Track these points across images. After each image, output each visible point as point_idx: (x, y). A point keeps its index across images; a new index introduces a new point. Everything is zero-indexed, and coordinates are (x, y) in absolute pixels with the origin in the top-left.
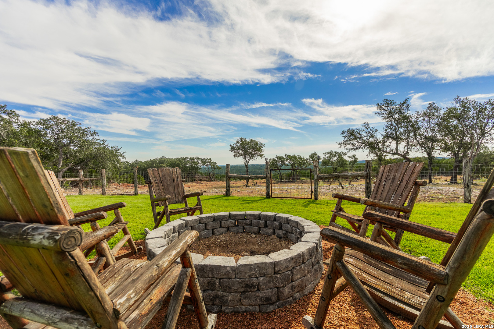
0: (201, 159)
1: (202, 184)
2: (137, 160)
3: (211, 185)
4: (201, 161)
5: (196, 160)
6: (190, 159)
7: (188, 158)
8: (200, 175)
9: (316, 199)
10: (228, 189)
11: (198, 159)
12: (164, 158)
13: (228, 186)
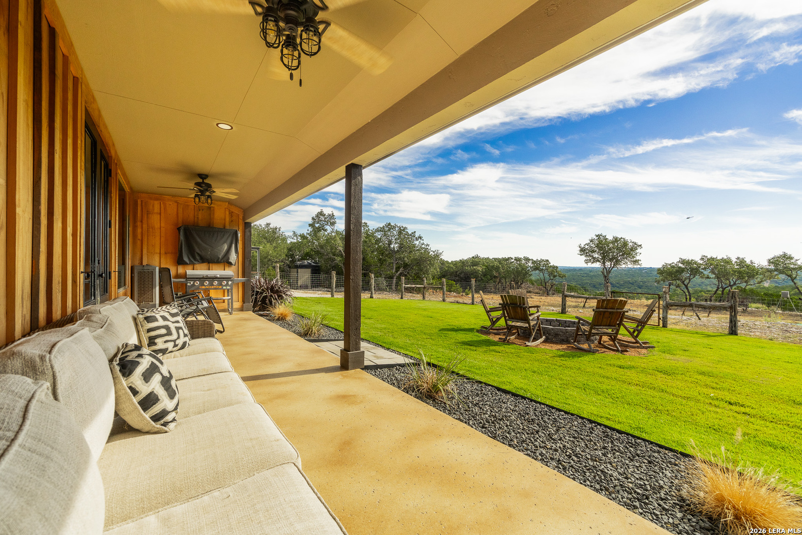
0: (532, 260)
1: (533, 299)
3: (547, 301)
4: (532, 263)
5: (523, 262)
6: (516, 259)
7: (512, 259)
8: (529, 284)
9: (665, 326)
10: (564, 307)
11: (527, 259)
12: (477, 257)
13: (564, 303)
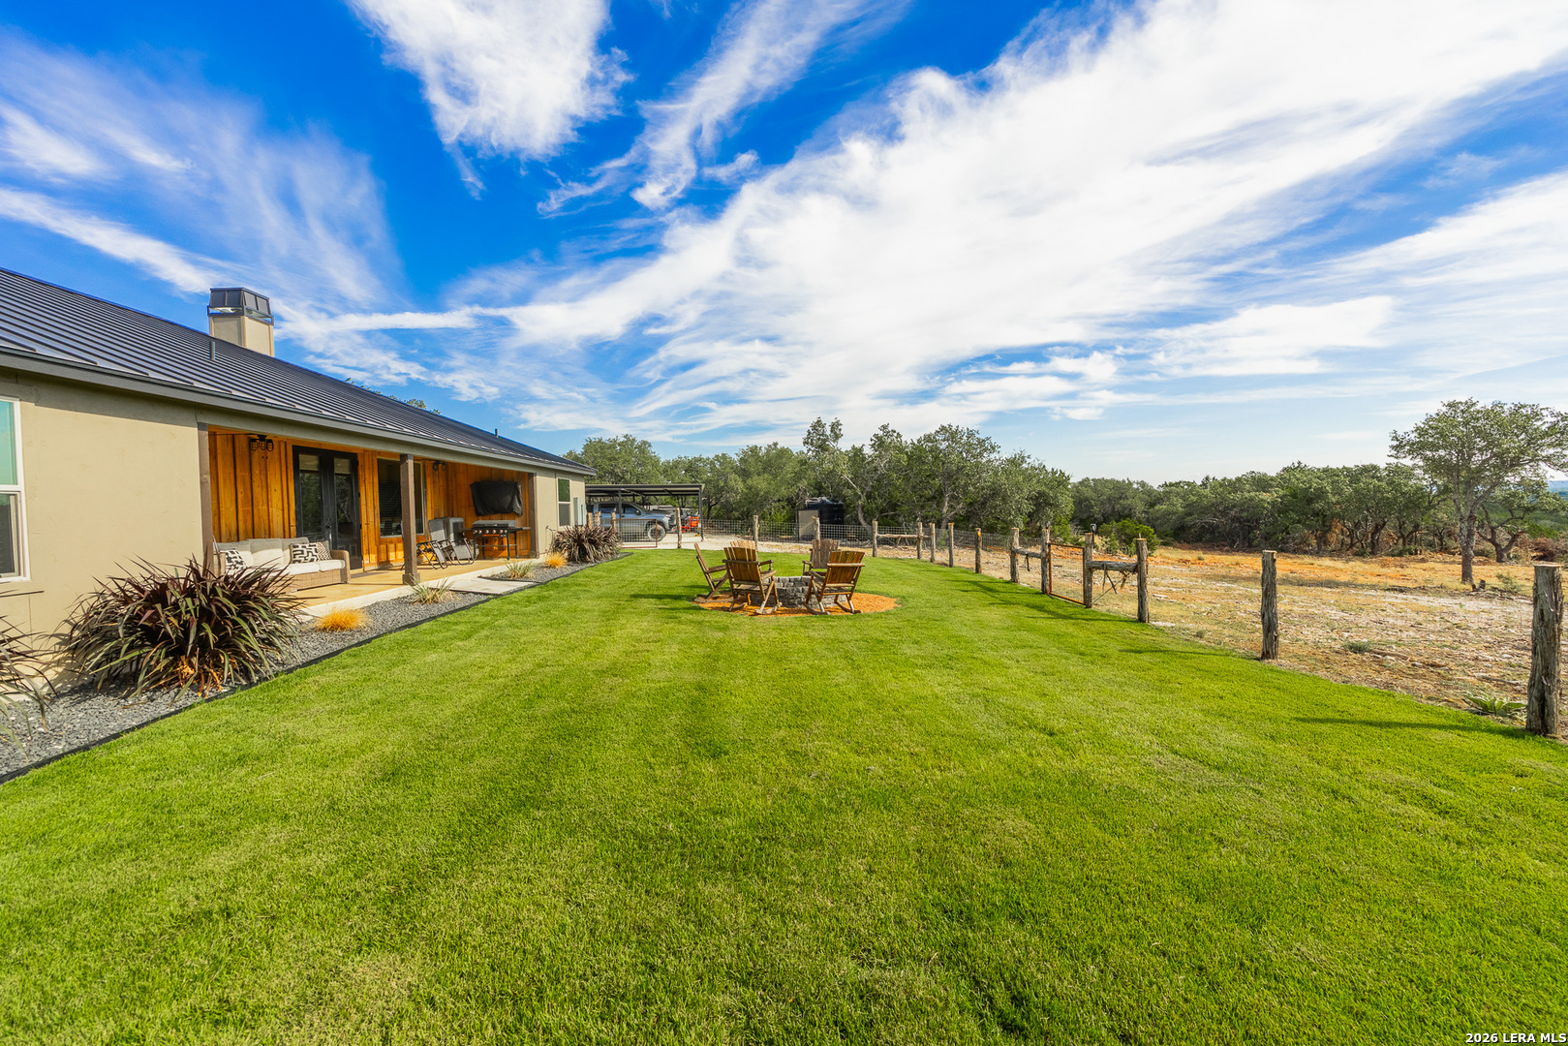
2: (1211, 477)
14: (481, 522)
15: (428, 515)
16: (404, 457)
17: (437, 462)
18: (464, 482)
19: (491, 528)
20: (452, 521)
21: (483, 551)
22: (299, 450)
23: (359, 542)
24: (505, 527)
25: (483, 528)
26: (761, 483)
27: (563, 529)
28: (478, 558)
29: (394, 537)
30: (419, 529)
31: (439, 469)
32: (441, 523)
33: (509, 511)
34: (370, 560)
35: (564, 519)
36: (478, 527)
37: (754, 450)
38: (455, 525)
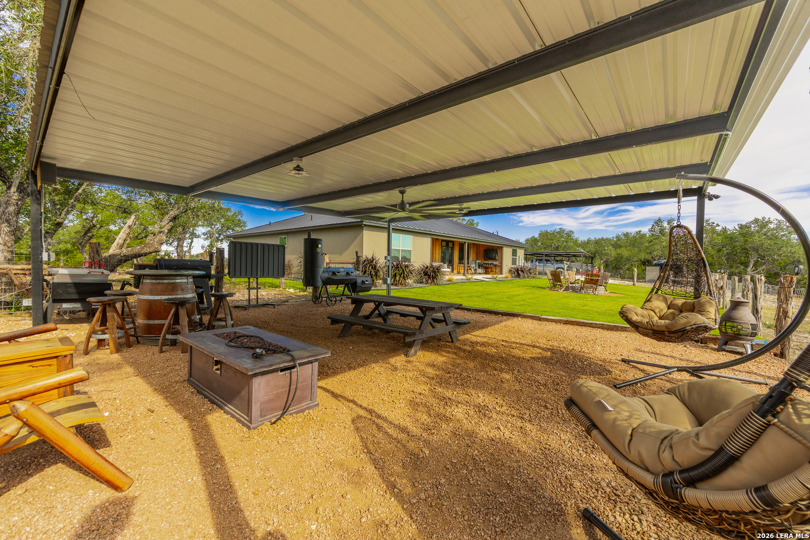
14: (486, 262)
15: (471, 259)
16: (465, 242)
17: (474, 244)
18: (482, 249)
19: (488, 264)
20: (477, 261)
21: (486, 271)
22: (442, 241)
23: (453, 265)
24: (493, 264)
25: (486, 264)
26: (625, 253)
27: (513, 266)
28: (484, 274)
29: (461, 265)
30: (468, 263)
31: (476, 246)
32: (474, 262)
33: (495, 259)
34: (455, 271)
35: (514, 262)
36: (484, 264)
37: (626, 235)
38: (478, 263)
